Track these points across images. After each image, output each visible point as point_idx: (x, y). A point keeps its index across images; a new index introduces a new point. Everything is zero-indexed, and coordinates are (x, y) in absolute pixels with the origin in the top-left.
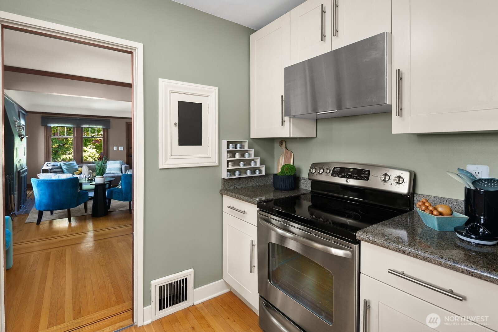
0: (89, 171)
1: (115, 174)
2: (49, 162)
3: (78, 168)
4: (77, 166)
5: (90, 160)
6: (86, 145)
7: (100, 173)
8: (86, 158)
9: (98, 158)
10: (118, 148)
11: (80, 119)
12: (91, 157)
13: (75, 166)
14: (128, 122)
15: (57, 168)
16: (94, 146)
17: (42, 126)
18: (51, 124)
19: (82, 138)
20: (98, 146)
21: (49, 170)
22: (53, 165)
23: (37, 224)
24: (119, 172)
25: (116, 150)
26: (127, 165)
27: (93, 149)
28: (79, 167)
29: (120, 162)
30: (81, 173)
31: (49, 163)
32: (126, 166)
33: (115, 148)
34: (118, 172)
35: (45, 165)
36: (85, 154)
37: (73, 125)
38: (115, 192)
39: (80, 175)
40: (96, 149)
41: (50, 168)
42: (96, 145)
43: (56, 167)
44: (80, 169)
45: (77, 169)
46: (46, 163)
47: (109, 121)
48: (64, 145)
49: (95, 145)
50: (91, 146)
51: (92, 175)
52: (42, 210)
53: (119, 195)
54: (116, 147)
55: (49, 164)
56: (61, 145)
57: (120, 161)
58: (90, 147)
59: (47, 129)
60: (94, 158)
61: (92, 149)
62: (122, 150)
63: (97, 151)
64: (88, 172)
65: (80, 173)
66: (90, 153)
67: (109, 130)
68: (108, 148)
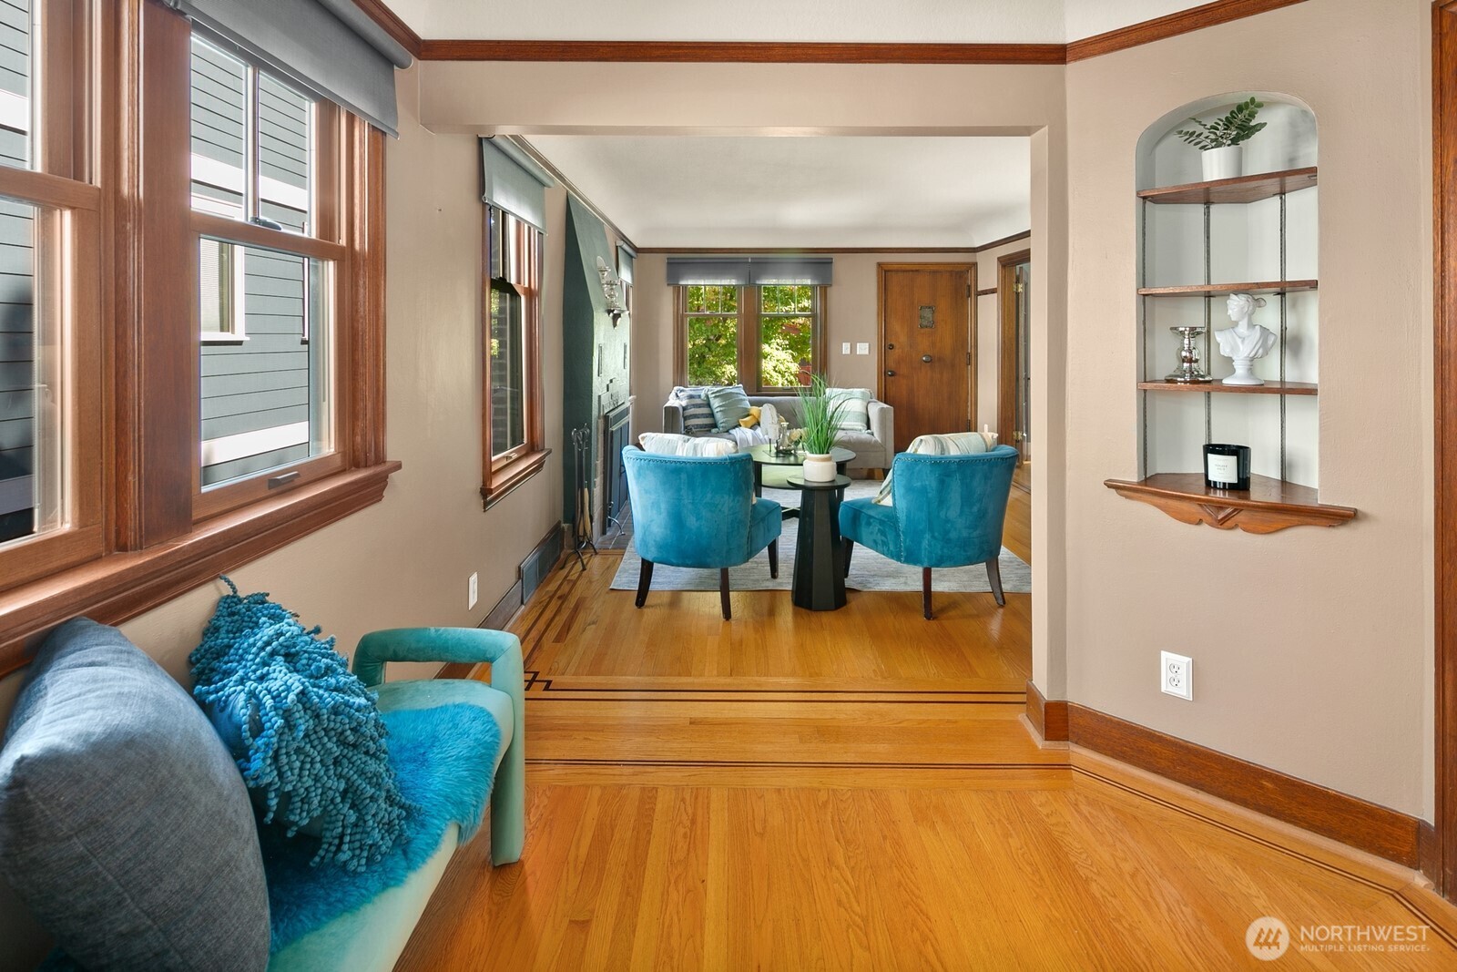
0: (779, 422)
1: (850, 433)
2: (682, 388)
3: (749, 406)
4: (746, 401)
5: (779, 382)
6: (768, 339)
7: (819, 444)
8: (768, 376)
9: (796, 375)
10: (853, 349)
11: (757, 263)
12: (779, 373)
13: (742, 400)
14: (884, 264)
15: (699, 406)
16: (787, 343)
17: (668, 285)
18: (687, 279)
19: (759, 316)
20: (796, 343)
21: (681, 410)
22: (691, 397)
23: (637, 604)
24: (860, 425)
25: (849, 352)
26: (886, 406)
27: (783, 350)
28: (753, 404)
29: (863, 393)
30: (759, 424)
31: (681, 391)
32: (882, 410)
33: (846, 348)
34: (856, 427)
35: (672, 395)
36: (767, 366)
37: (738, 280)
38: (870, 517)
39: (755, 429)
40: (790, 351)
41: (684, 403)
42: (792, 338)
43: (698, 401)
44: (754, 410)
45: (746, 410)
46: (676, 388)
47: (829, 263)
48: (717, 340)
49: (788, 339)
50: (778, 341)
51: (789, 438)
52: (649, 558)
53: (883, 533)
54: (849, 344)
55: (682, 393)
56: (712, 337)
57: (863, 390)
58: (778, 344)
59: (680, 292)
60: (786, 374)
61: (780, 348)
62: (867, 352)
63: (793, 356)
64: (777, 427)
65: (754, 422)
66: (778, 361)
67: (828, 289)
68: (826, 346)
